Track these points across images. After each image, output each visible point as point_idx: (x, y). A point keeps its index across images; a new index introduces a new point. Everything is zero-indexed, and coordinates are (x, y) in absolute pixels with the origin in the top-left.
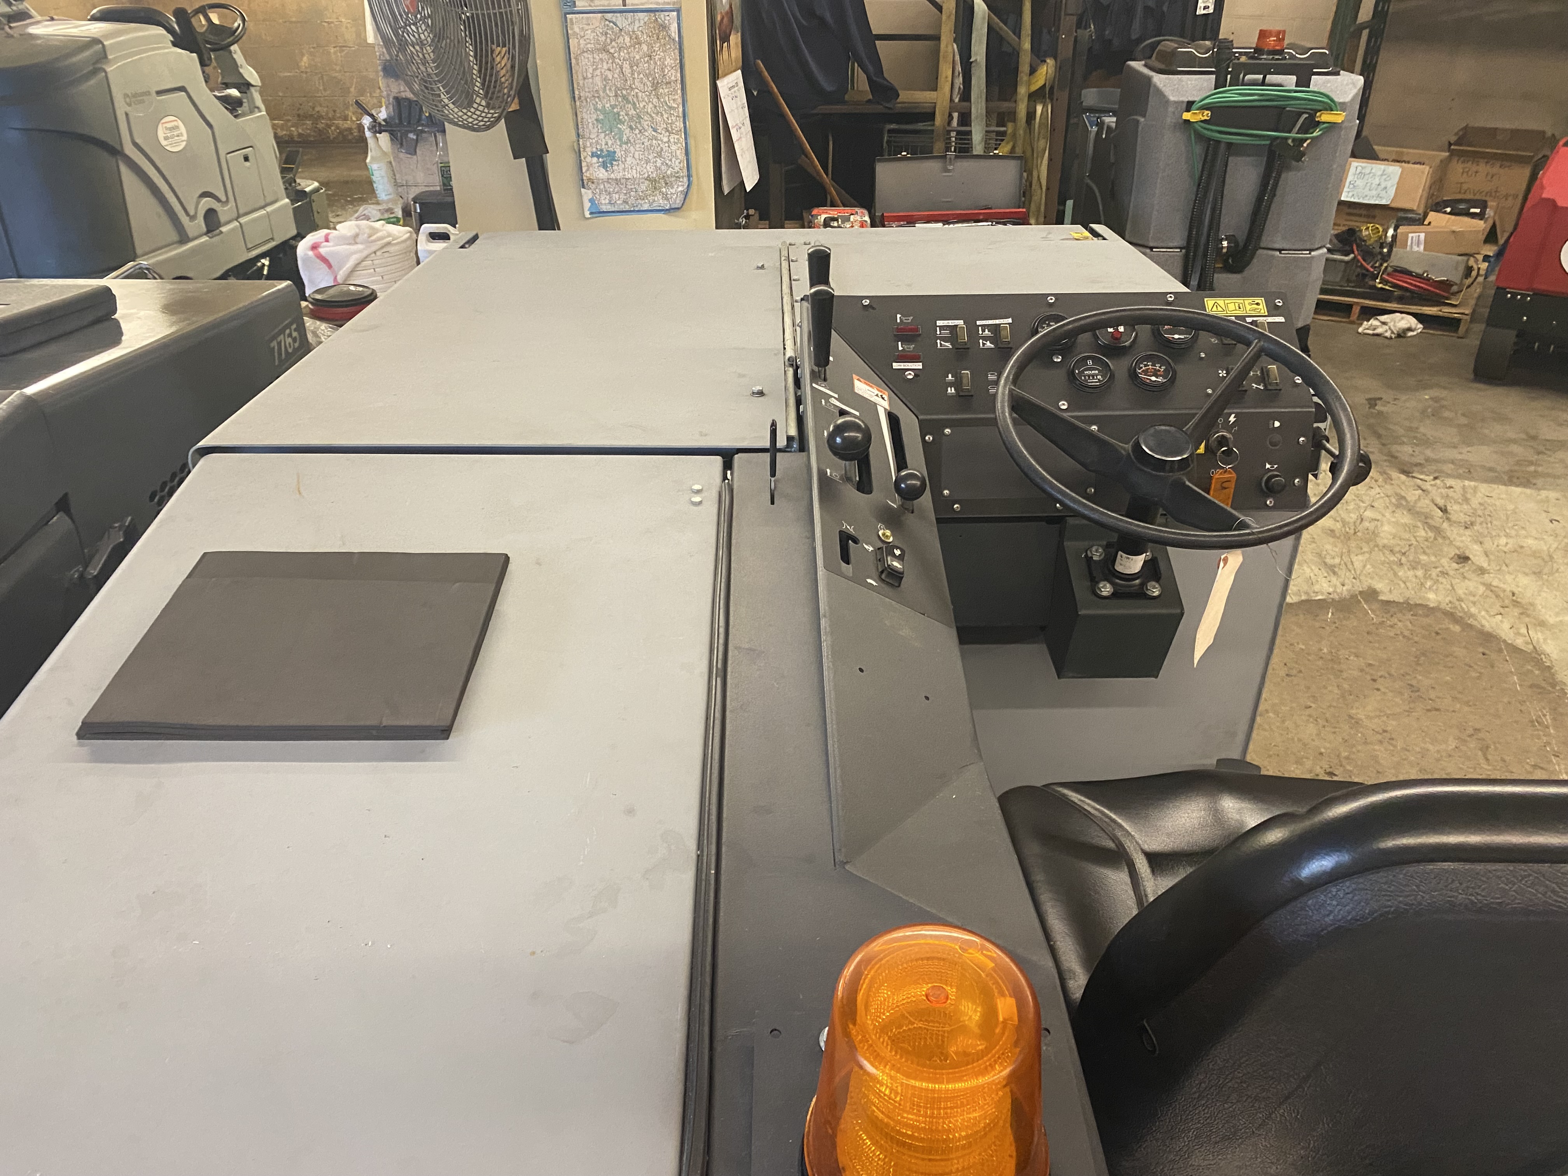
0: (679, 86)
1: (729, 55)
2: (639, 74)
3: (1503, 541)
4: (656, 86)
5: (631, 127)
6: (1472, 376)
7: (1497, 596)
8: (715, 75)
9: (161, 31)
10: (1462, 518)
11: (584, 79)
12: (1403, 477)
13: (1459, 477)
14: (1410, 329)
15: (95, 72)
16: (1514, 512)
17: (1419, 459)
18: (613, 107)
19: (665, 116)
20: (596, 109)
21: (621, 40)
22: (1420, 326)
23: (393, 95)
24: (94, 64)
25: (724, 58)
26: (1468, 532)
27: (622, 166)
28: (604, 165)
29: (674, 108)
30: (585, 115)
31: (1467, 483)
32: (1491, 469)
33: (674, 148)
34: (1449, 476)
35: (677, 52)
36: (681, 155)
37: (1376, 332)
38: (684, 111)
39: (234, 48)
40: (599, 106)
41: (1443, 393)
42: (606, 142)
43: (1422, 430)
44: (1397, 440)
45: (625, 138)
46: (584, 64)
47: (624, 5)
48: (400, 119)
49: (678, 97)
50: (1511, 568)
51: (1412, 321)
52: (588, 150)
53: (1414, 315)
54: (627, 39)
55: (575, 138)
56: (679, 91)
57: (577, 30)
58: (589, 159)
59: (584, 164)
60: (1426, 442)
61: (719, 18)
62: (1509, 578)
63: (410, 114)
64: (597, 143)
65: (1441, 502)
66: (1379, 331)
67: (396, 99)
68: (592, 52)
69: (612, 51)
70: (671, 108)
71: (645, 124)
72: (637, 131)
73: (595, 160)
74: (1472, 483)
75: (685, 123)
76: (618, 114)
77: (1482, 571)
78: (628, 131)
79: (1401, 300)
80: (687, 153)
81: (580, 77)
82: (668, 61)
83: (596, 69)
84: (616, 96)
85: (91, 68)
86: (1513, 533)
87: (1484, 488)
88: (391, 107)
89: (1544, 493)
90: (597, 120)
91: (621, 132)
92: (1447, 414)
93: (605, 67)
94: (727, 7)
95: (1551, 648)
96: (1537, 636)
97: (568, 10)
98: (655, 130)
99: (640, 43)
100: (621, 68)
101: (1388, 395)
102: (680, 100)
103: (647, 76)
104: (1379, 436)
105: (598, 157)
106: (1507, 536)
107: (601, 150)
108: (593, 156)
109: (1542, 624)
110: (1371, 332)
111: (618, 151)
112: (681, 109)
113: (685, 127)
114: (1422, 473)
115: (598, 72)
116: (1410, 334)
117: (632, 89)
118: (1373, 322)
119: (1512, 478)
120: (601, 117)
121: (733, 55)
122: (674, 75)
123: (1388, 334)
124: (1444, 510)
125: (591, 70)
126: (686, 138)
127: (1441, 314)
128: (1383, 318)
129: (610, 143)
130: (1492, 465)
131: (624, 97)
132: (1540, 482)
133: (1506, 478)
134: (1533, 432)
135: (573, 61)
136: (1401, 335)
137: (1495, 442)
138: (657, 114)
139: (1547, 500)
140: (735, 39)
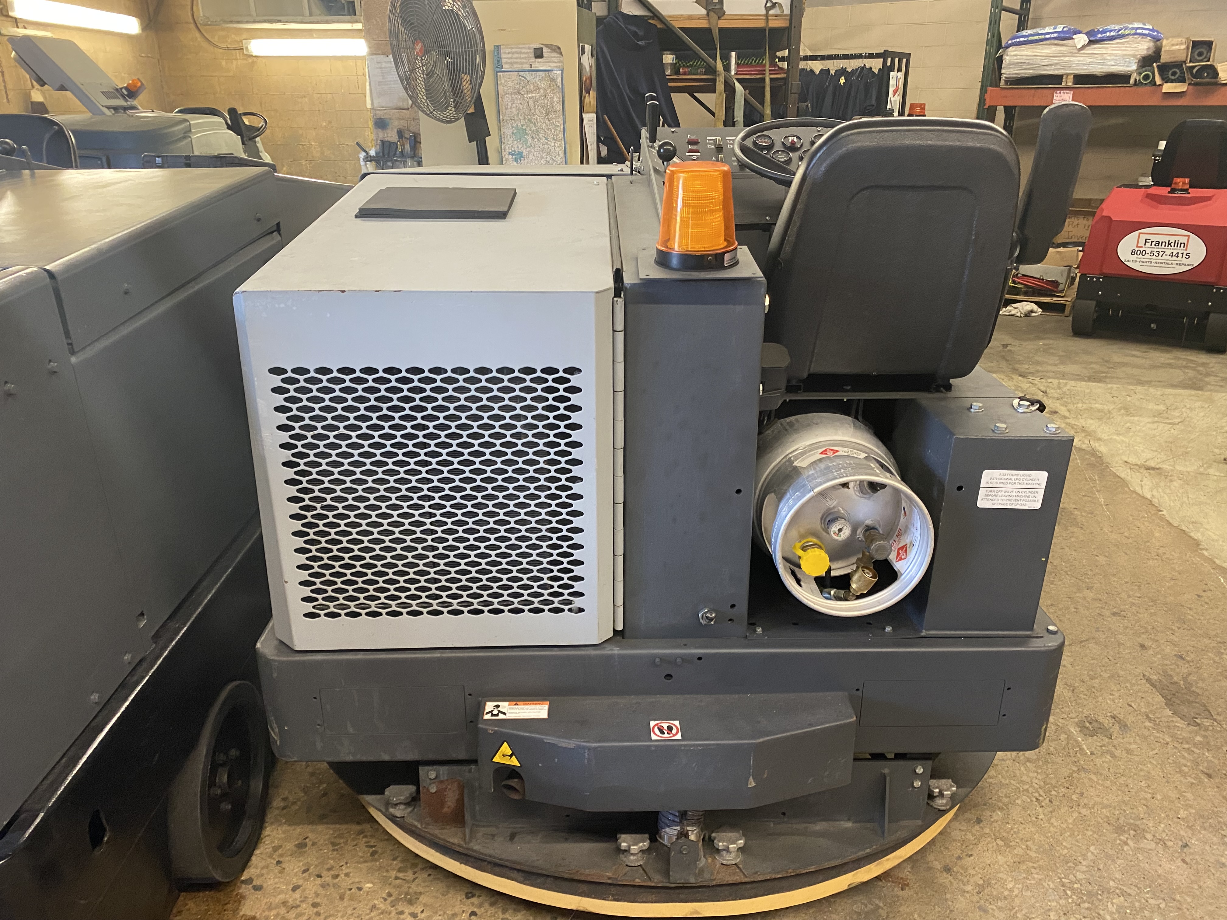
0: (561, 113)
1: (590, 102)
2: (538, 106)
3: (1080, 405)
4: (548, 114)
5: (533, 138)
6: (1072, 334)
7: (1073, 428)
8: (581, 111)
9: (221, 120)
10: (1056, 395)
11: (506, 109)
12: (1020, 378)
13: (1058, 378)
14: (1032, 311)
15: (185, 138)
16: (1090, 393)
17: (1032, 370)
18: (522, 125)
19: (553, 131)
20: (513, 127)
21: (528, 87)
22: (1040, 310)
23: (379, 139)
24: (184, 133)
25: (586, 101)
26: (1058, 401)
27: (526, 161)
28: (516, 160)
29: (558, 126)
30: (506, 132)
31: (1061, 381)
32: (1078, 375)
33: (557, 149)
34: (1049, 377)
35: (561, 94)
36: (561, 154)
37: (1011, 313)
38: (564, 128)
39: (258, 139)
40: (514, 125)
41: (1051, 342)
42: (518, 146)
43: (1036, 358)
44: (1019, 362)
45: (529, 144)
46: (506, 101)
47: (531, 67)
48: (384, 155)
49: (561, 120)
50: (1084, 417)
51: (1035, 307)
52: (507, 151)
53: (1036, 303)
54: (532, 86)
55: (499, 145)
56: (561, 116)
57: (503, 81)
58: (507, 156)
59: (504, 159)
60: (1038, 363)
61: (584, 78)
62: (1081, 421)
63: (389, 150)
64: (512, 146)
65: (1043, 389)
66: (1013, 313)
67: (382, 141)
68: (511, 94)
69: (523, 93)
70: (557, 126)
71: (541, 135)
72: (536, 140)
73: (511, 156)
74: (1065, 381)
75: (564, 135)
76: (525, 130)
77: (1065, 417)
78: (530, 140)
79: (1026, 294)
80: (565, 153)
81: (504, 108)
82: (555, 99)
83: (513, 103)
84: (524, 119)
85: (182, 135)
86: (1087, 402)
87: (1072, 383)
88: (378, 147)
89: (1109, 386)
90: (513, 133)
91: (526, 140)
92: (1052, 351)
93: (519, 102)
94: (589, 74)
95: (1103, 449)
96: (1095, 444)
97: (498, 70)
98: (547, 139)
99: (539, 89)
100: (528, 103)
101: (1016, 343)
102: (562, 122)
103: (543, 107)
104: (1007, 360)
105: (513, 155)
106: (1083, 403)
107: (515, 151)
108: (510, 154)
109: (1099, 439)
110: (1007, 314)
111: (524, 151)
112: (562, 127)
113: (564, 137)
114: (1033, 376)
115: (514, 105)
116: (1034, 314)
117: (534, 115)
118: (1009, 308)
119: (1090, 379)
120: (515, 131)
121: (592, 103)
122: (559, 107)
123: (1018, 314)
124: (1045, 392)
125: (510, 104)
126: (565, 144)
127: (1052, 301)
128: (1015, 305)
129: (520, 147)
130: (1079, 373)
131: (530, 120)
132: (1108, 380)
133: (1086, 379)
134: (1107, 359)
135: (500, 99)
136: (1028, 314)
137: (1081, 363)
138: (548, 129)
139: (1112, 388)
140: (593, 93)
